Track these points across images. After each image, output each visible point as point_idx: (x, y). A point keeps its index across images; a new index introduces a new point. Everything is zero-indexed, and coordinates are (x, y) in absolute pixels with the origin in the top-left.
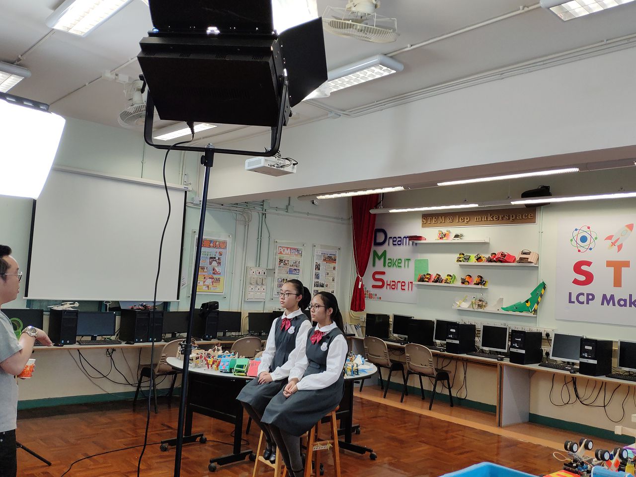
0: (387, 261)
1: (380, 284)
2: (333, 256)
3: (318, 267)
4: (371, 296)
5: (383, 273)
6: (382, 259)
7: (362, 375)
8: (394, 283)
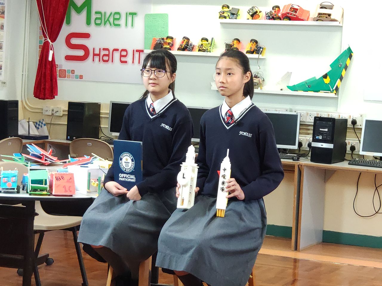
0: (94, 16)
1: (81, 53)
5: (86, 36)
6: (84, 13)
8: (106, 52)
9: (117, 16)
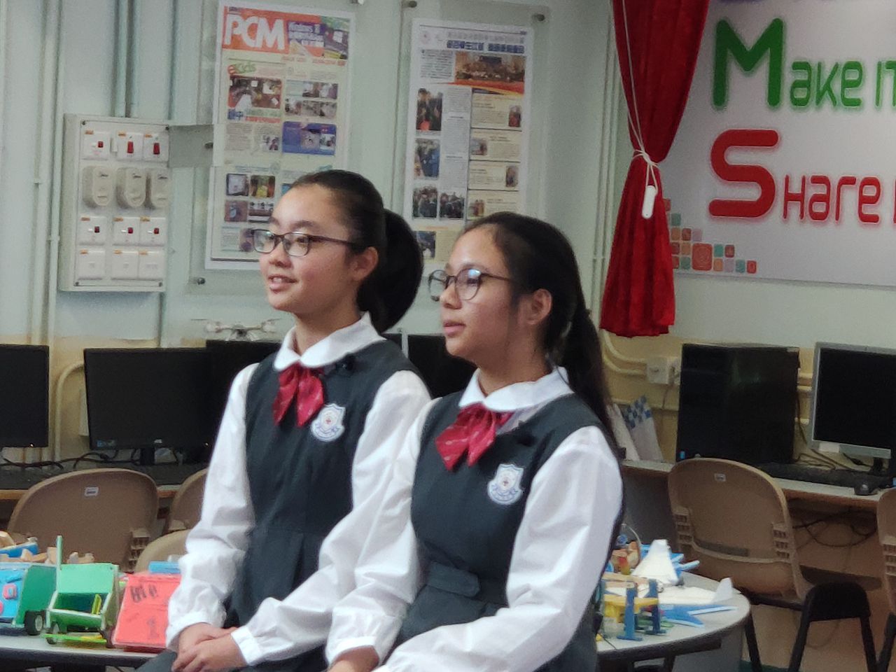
0: (789, 77)
1: (751, 193)
2: (507, 57)
4: (704, 259)
5: (768, 139)
6: (763, 71)
7: (675, 633)
8: (821, 190)
9: (853, 76)
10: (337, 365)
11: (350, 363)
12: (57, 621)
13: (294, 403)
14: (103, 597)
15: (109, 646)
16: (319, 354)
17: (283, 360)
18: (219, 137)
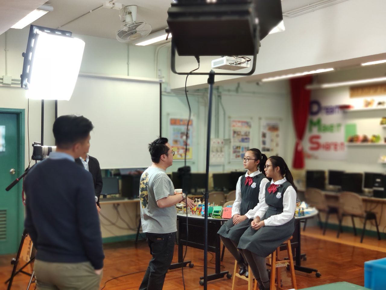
3: (264, 135)
7: (306, 216)
10: (255, 177)
11: (257, 177)
12: (214, 214)
13: (248, 182)
14: (220, 211)
15: (222, 218)
16: (252, 175)
17: (246, 175)
18: (232, 140)
